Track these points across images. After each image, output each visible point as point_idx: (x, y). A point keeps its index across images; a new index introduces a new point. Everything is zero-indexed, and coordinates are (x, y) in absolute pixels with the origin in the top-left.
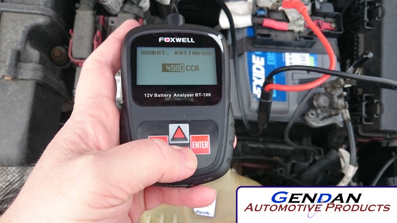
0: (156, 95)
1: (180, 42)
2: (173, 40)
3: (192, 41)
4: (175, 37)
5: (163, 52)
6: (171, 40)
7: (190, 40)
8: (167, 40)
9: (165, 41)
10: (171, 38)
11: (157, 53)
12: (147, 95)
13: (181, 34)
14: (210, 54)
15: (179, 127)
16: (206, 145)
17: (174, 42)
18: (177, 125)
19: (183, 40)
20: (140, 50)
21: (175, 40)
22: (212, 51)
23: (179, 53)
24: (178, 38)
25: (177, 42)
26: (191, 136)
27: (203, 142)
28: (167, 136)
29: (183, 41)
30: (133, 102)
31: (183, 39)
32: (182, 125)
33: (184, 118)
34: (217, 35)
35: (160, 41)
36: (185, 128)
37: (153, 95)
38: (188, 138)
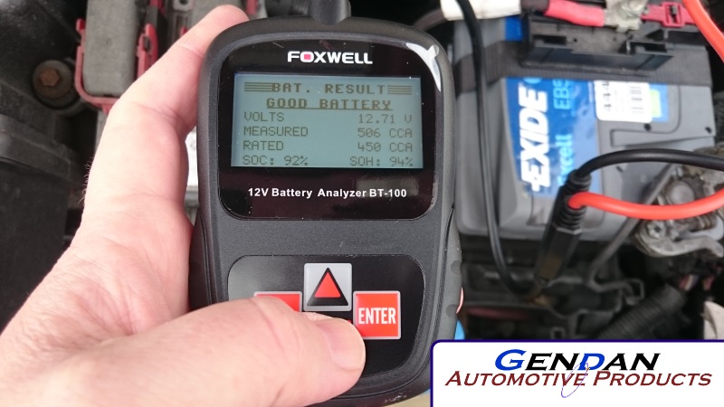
0: (275, 192)
1: (337, 61)
2: (320, 57)
3: (366, 61)
4: (327, 51)
5: (298, 85)
6: (316, 57)
7: (361, 58)
8: (306, 57)
9: (303, 60)
10: (317, 53)
11: (282, 88)
12: (254, 192)
13: (342, 42)
14: (407, 91)
15: (328, 270)
16: (392, 316)
17: (324, 61)
18: (322, 267)
19: (346, 58)
20: (243, 80)
21: (326, 57)
22: (414, 83)
23: (334, 90)
24: (334, 54)
25: (331, 61)
26: (355, 293)
27: (384, 309)
28: (300, 293)
29: (344, 61)
30: (220, 209)
31: (345, 54)
32: (335, 268)
33: (342, 249)
34: (427, 48)
35: (289, 60)
36: (343, 273)
37: (270, 192)
38: (348, 299)
